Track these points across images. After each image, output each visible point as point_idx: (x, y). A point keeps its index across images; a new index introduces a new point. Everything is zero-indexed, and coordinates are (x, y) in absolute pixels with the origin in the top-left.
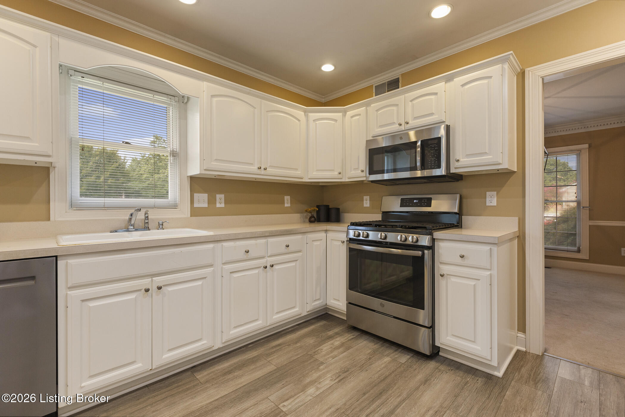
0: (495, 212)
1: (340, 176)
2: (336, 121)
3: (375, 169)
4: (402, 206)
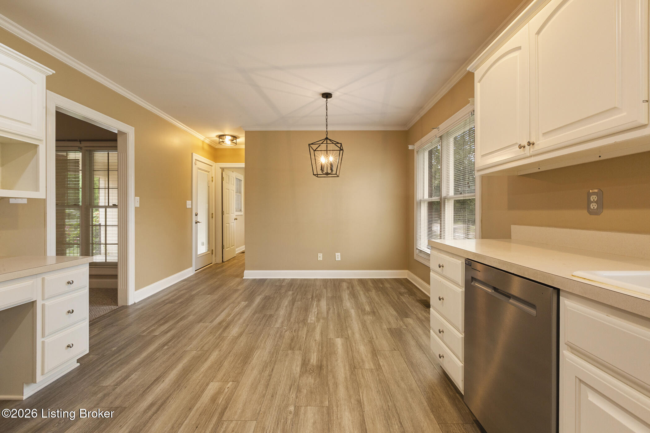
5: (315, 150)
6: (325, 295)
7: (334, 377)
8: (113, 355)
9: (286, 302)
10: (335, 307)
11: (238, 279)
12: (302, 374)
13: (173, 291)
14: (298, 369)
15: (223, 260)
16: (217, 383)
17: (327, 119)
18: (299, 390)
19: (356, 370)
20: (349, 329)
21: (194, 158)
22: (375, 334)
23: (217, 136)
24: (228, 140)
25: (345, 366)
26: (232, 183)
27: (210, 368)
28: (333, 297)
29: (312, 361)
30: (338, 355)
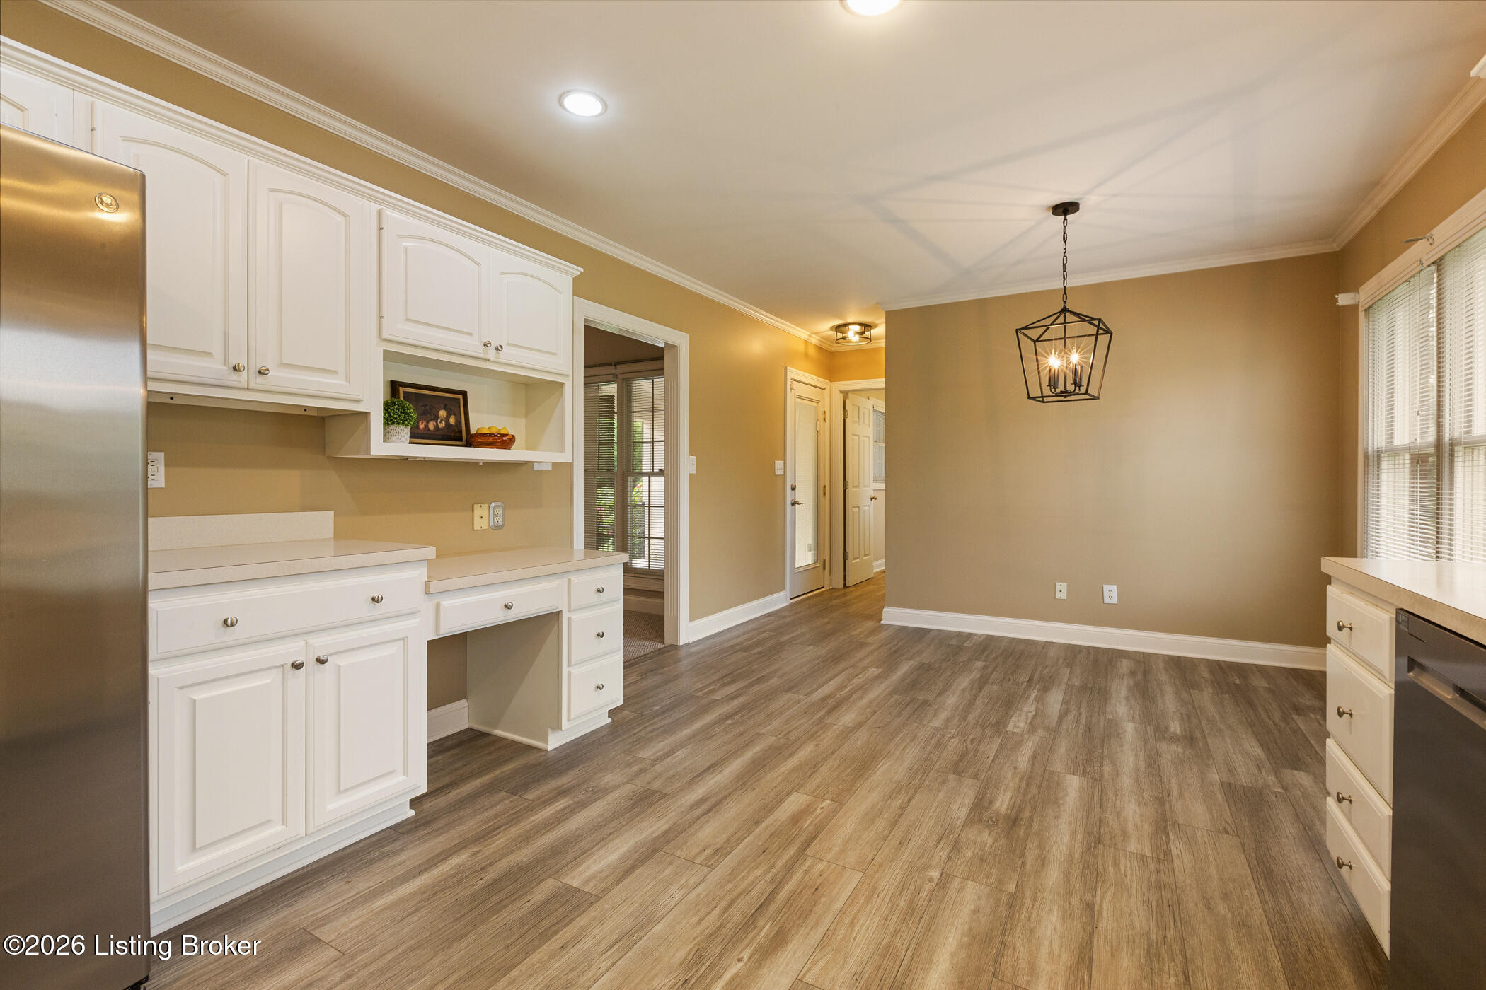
5: (1038, 340)
6: (1065, 680)
7: (1040, 845)
8: (654, 718)
9: (964, 682)
10: (1083, 710)
11: (870, 624)
12: (970, 822)
13: (750, 631)
14: (964, 812)
15: (845, 584)
16: (806, 796)
17: (1064, 265)
18: (956, 847)
19: (1101, 847)
20: (1107, 762)
21: (789, 376)
22: (1180, 788)
23: (831, 329)
24: (852, 334)
25: (1073, 834)
26: (867, 422)
27: (795, 769)
28: (1084, 688)
29: (998, 804)
30: (1062, 809)
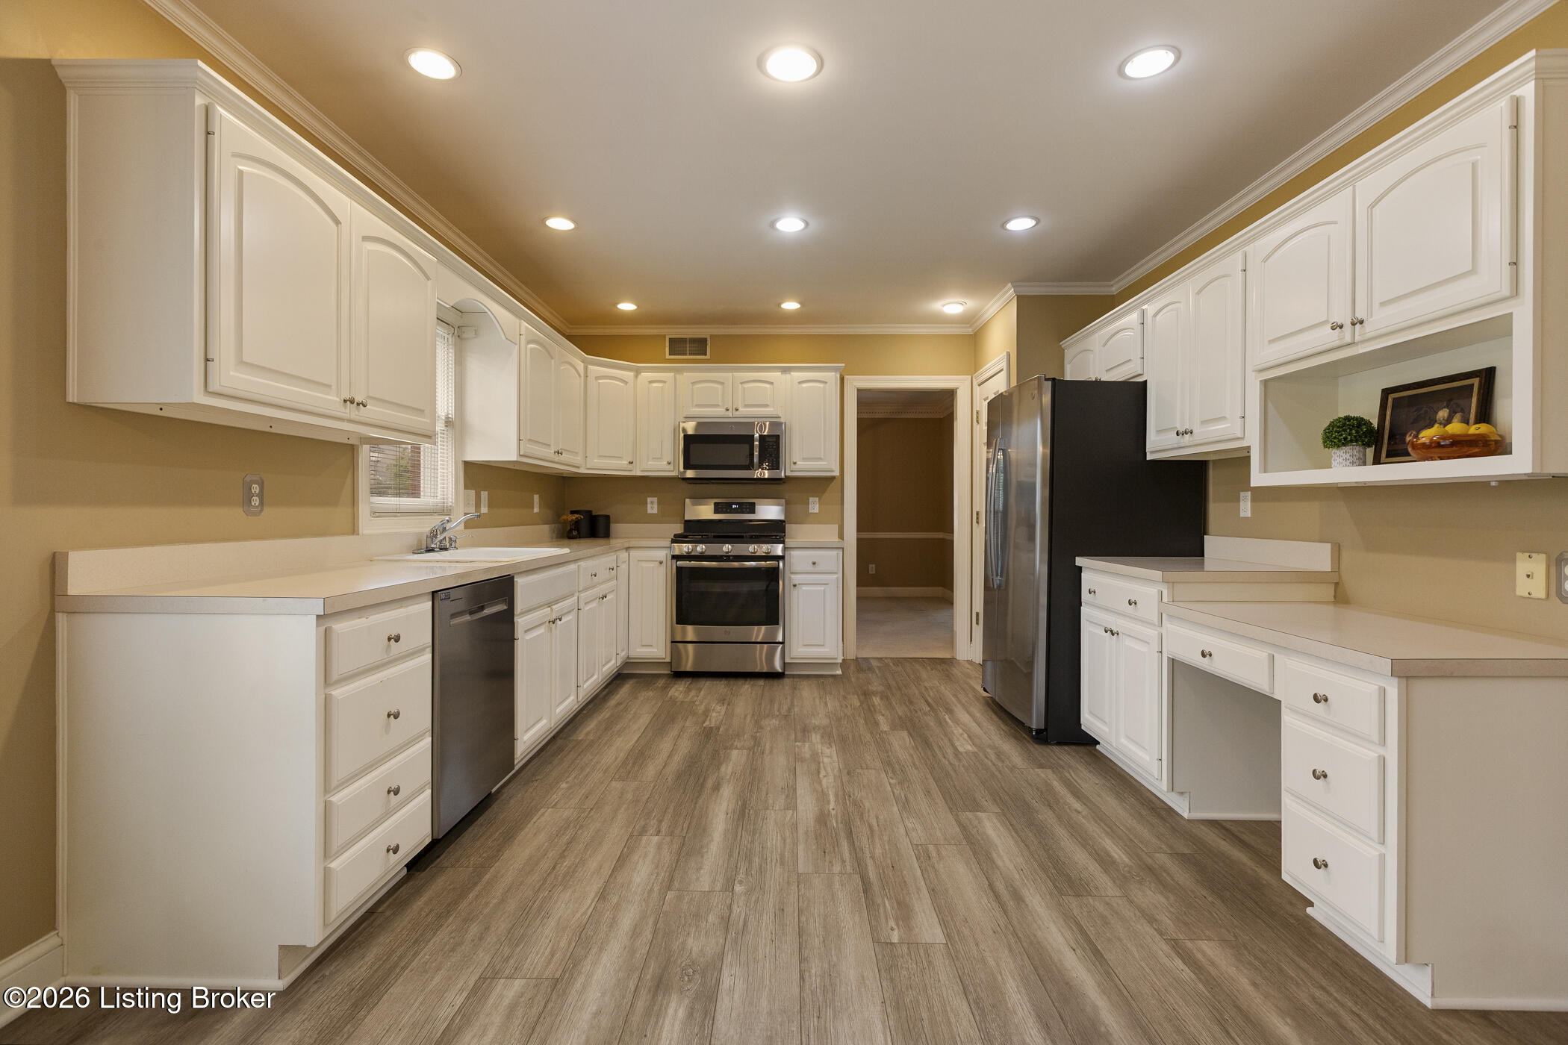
0: (818, 519)
1: (631, 466)
2: (626, 383)
3: (693, 462)
4: (716, 511)
7: (632, 955)
12: (717, 965)
14: (727, 982)
